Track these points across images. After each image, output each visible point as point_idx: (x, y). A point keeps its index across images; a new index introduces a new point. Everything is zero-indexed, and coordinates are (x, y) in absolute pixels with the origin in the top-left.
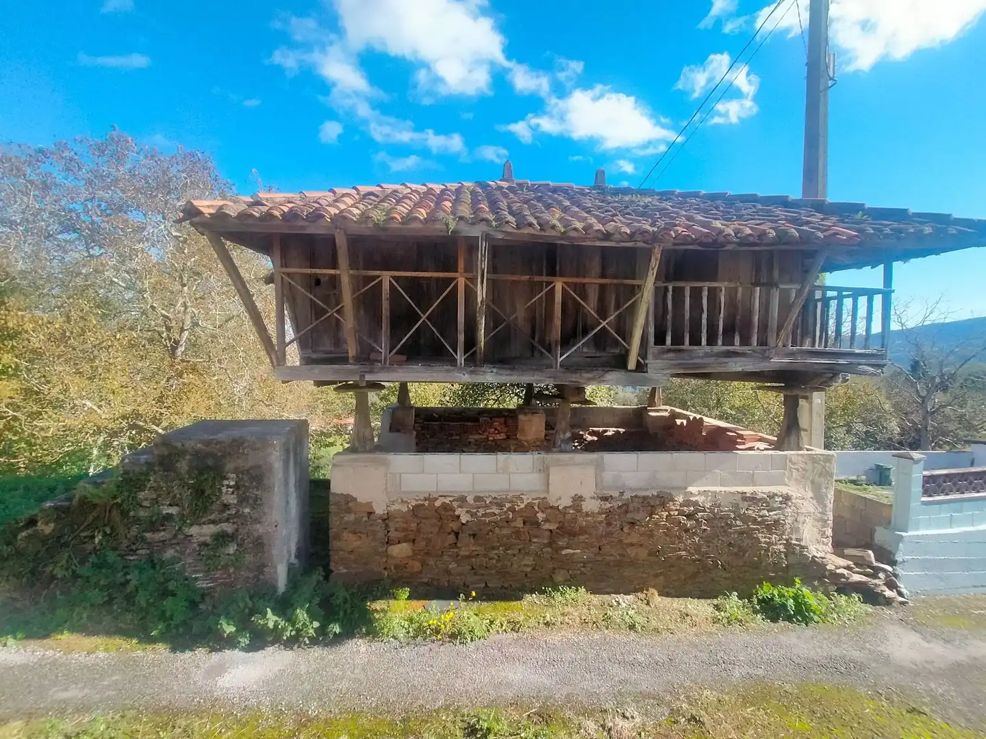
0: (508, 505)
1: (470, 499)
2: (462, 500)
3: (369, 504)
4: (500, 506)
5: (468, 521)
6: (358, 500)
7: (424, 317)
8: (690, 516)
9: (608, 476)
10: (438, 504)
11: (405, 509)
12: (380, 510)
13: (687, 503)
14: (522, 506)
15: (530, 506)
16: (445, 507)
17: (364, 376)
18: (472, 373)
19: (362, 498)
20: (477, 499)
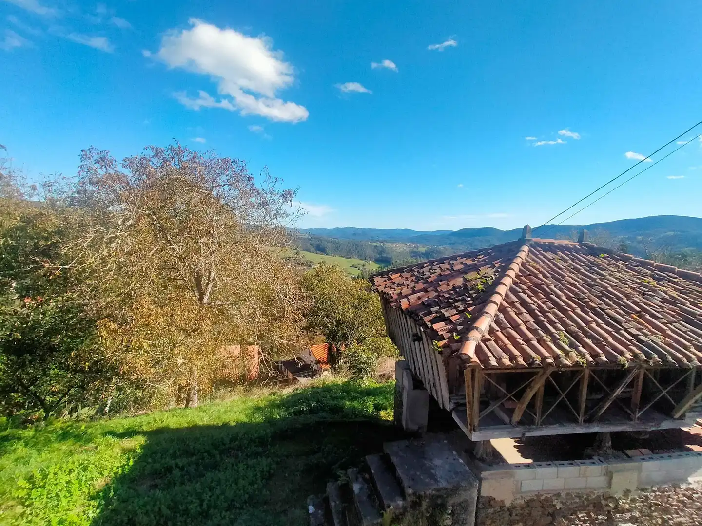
0: (585, 497)
1: (563, 495)
2: (558, 495)
3: (502, 501)
4: (580, 497)
5: (560, 508)
6: (496, 499)
7: (563, 396)
8: (689, 498)
9: (644, 475)
10: (542, 498)
11: (522, 502)
12: (508, 504)
13: (688, 489)
14: (594, 497)
15: (598, 497)
16: (546, 500)
17: (525, 434)
18: (586, 427)
19: (498, 498)
20: (568, 494)
